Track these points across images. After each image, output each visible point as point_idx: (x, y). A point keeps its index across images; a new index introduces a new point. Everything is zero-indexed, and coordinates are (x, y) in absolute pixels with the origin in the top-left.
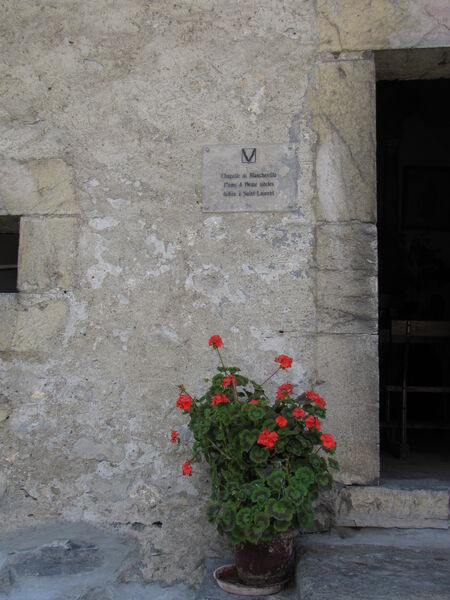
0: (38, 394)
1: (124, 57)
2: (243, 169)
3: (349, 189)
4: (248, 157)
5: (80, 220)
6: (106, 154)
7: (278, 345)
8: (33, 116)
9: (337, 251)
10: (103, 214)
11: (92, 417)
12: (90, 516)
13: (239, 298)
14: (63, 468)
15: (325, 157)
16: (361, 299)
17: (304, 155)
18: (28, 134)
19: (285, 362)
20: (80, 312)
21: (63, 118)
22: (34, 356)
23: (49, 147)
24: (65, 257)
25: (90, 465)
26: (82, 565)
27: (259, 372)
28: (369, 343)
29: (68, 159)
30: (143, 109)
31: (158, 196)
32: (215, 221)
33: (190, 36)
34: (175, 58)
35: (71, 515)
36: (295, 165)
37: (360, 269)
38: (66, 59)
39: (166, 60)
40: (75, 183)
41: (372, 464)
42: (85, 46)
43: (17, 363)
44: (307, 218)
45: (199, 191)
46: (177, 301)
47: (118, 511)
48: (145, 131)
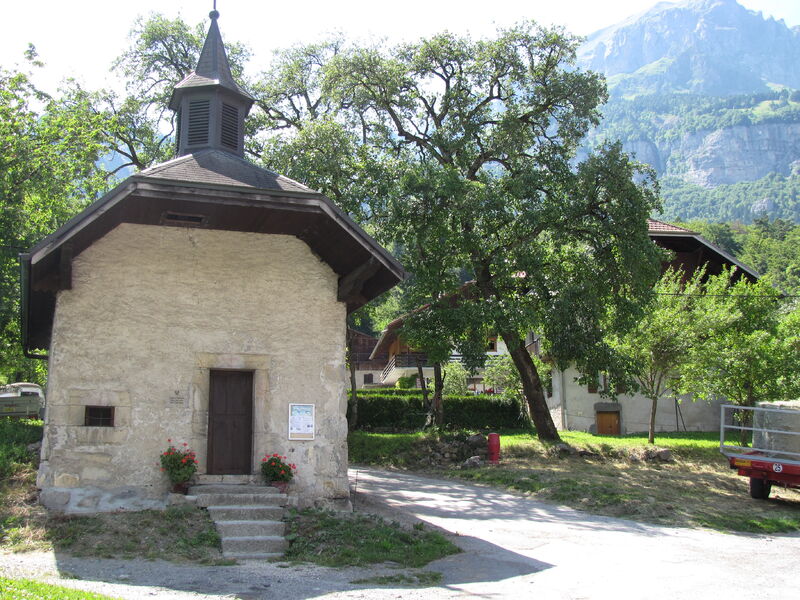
0: (120, 453)
1: (144, 364)
2: (175, 396)
3: (201, 401)
4: (177, 393)
5: (132, 408)
6: (139, 391)
7: (183, 441)
8: (119, 379)
9: (198, 418)
10: (138, 406)
11: (134, 459)
12: (134, 484)
13: (173, 429)
14: (126, 472)
15: (196, 394)
16: (204, 430)
17: (191, 393)
18: (117, 384)
19: (185, 445)
20: (131, 432)
21: (127, 380)
22: (119, 444)
23: (123, 388)
24: (128, 417)
25: (133, 472)
26: (132, 496)
27: (178, 448)
28: (205, 441)
29: (129, 391)
30: (149, 379)
31: (153, 402)
32: (167, 410)
33: (162, 360)
34: (158, 366)
35: (128, 484)
36: (188, 395)
37: (204, 423)
38: (128, 364)
39: (156, 366)
40: (130, 398)
41: (205, 470)
42: (134, 361)
43: (114, 446)
44: (191, 410)
45: (164, 402)
46: (158, 430)
47: (141, 483)
48: (149, 385)
